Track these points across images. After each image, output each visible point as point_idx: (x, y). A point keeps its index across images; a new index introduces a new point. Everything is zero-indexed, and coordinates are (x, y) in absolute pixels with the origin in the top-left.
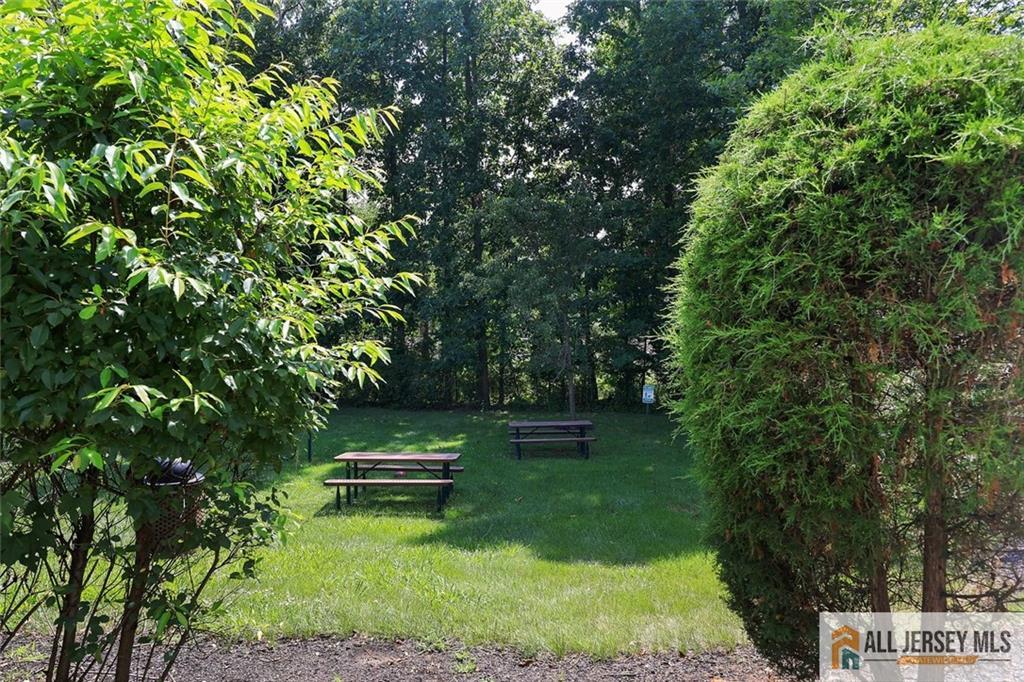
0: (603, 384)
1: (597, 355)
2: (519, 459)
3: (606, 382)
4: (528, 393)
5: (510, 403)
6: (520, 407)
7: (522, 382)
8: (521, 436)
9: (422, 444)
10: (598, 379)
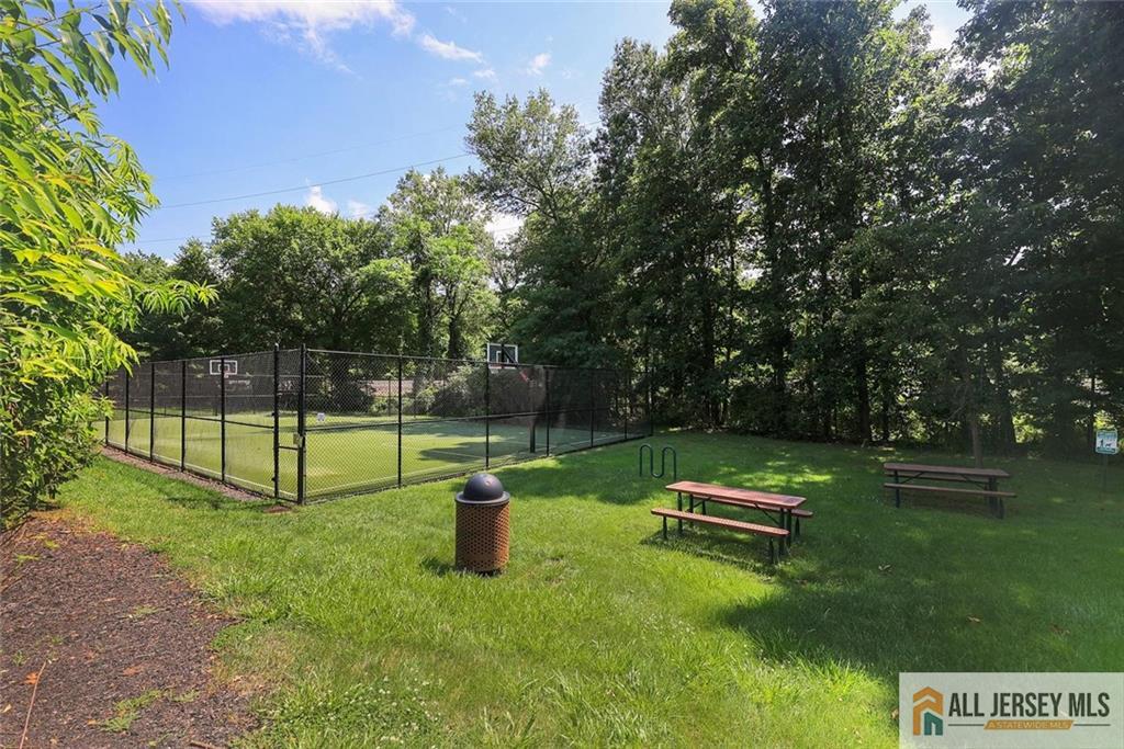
0: (1022, 424)
1: (1014, 393)
2: (898, 506)
3: (1026, 423)
4: (918, 432)
5: (896, 440)
6: (907, 445)
7: (911, 421)
8: (901, 480)
9: (789, 474)
10: (1015, 419)
